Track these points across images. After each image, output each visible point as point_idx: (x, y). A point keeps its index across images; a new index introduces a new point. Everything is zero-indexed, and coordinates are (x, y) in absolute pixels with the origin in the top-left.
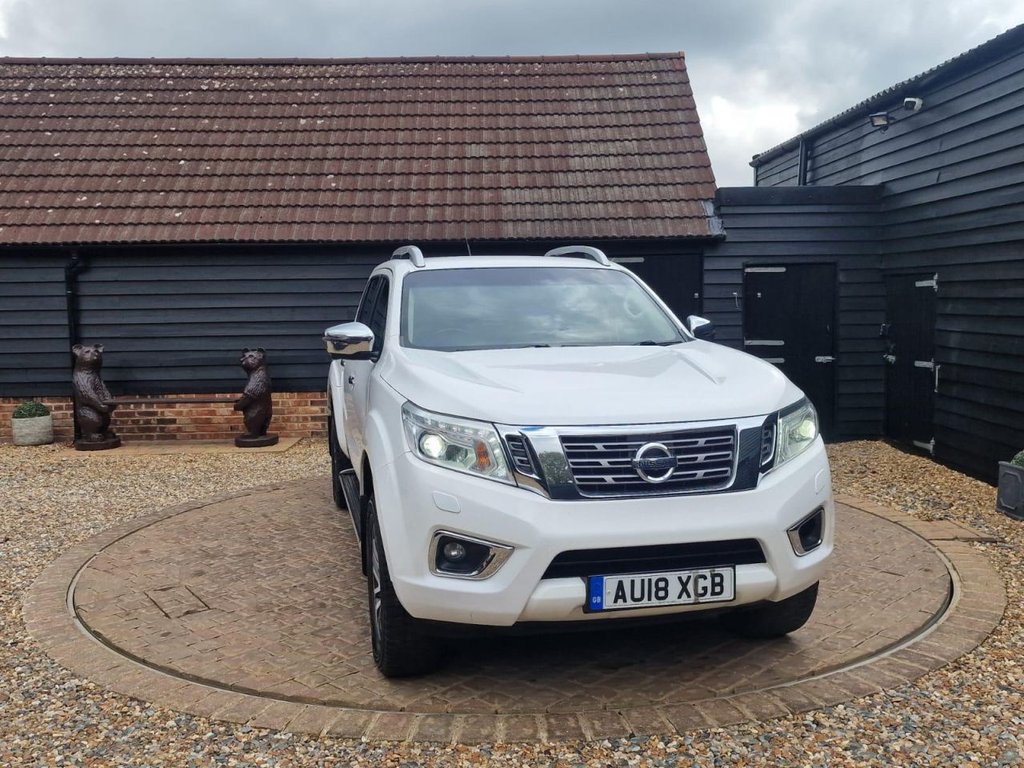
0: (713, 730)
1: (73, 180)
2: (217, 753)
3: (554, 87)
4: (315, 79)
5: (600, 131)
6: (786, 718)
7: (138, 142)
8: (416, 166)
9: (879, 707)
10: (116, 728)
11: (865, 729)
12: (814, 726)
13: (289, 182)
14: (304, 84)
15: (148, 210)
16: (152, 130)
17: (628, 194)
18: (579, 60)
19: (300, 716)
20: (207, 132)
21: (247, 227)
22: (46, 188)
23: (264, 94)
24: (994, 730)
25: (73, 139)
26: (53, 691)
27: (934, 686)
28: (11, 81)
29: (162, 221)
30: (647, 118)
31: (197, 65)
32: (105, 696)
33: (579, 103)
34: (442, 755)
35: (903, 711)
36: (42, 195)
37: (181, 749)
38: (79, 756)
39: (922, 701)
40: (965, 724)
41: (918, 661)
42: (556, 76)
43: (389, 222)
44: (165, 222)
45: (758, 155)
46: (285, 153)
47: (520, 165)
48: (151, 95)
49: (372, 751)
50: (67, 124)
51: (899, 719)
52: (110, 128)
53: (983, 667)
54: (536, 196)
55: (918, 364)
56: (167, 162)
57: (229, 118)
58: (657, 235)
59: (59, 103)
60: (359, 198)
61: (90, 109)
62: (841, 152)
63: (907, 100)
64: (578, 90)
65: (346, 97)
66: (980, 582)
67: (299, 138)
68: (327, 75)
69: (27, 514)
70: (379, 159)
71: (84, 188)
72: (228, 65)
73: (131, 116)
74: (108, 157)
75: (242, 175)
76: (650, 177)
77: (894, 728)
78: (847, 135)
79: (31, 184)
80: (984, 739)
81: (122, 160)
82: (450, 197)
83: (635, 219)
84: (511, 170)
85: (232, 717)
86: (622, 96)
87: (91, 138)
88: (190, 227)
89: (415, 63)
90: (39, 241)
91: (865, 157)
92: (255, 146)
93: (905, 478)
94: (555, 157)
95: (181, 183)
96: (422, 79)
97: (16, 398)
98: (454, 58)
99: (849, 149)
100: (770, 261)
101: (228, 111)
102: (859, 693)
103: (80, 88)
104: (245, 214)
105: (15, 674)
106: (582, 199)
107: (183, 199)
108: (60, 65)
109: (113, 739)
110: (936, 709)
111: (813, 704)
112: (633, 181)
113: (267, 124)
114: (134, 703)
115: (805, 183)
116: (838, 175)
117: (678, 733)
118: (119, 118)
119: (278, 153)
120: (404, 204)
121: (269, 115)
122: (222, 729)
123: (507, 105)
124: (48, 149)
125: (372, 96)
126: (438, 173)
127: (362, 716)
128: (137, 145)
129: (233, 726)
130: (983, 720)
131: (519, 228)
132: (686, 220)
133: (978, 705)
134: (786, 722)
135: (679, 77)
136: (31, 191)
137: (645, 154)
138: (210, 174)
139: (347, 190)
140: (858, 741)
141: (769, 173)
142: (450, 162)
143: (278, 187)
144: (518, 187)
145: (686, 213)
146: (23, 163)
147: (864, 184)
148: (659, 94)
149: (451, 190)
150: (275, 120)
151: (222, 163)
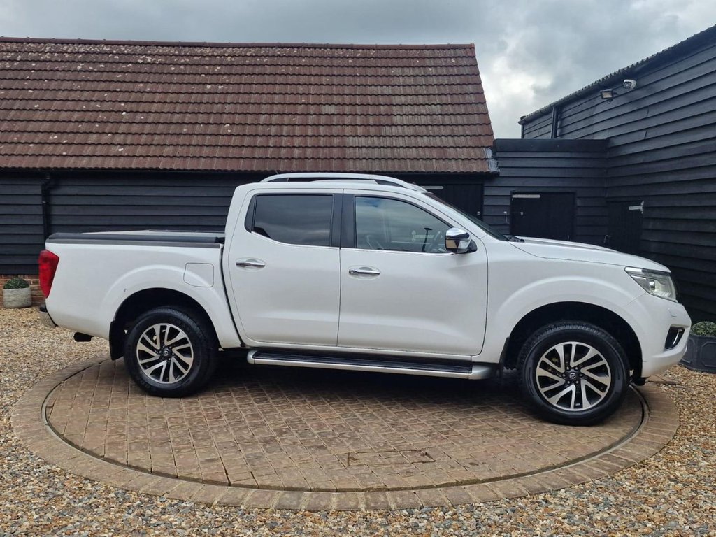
0: (477, 504)
1: (48, 124)
2: (142, 515)
3: (384, 66)
4: (218, 57)
5: (414, 97)
6: (525, 497)
7: (94, 99)
8: (286, 120)
9: (588, 491)
10: (75, 498)
11: (577, 505)
12: (544, 503)
13: (199, 129)
14: (210, 60)
15: (99, 147)
16: (103, 91)
17: (433, 142)
18: (401, 48)
19: (199, 491)
20: (142, 92)
21: (168, 159)
22: (29, 129)
23: (182, 67)
24: (664, 507)
25: (48, 95)
26: (32, 473)
27: (626, 478)
28: (5, 53)
29: (109, 154)
30: (447, 90)
31: (135, 45)
32: (68, 477)
33: (401, 78)
34: (294, 518)
35: (604, 494)
36: (26, 134)
37: (119, 512)
38: (49, 515)
39: (617, 488)
40: (645, 503)
41: (616, 462)
42: (385, 58)
43: (267, 158)
44: (112, 155)
45: (524, 117)
46: (196, 108)
47: (359, 120)
48: (103, 66)
49: (247, 515)
50: (45, 84)
51: (601, 499)
52: (74, 88)
53: (660, 466)
54: (369, 142)
56: (114, 113)
57: (157, 83)
58: (452, 171)
59: (38, 70)
60: (246, 141)
61: (60, 75)
62: (581, 116)
63: (625, 81)
64: (400, 69)
65: (239, 70)
66: (662, 411)
67: (206, 98)
69: (13, 355)
70: (260, 114)
71: (55, 130)
72: (157, 46)
73: (89, 80)
74: (72, 109)
75: (165, 123)
76: (448, 131)
77: (597, 504)
78: (585, 105)
79: (18, 126)
80: (656, 513)
81: (82, 111)
82: (310, 142)
83: (437, 159)
84: (353, 124)
85: (153, 492)
86: (431, 74)
87: (61, 95)
88: (129, 159)
89: (288, 47)
90: (23, 166)
91: (596, 120)
92: (175, 103)
94: (383, 115)
95: (123, 128)
96: (292, 59)
97: (6, 275)
98: (315, 45)
99: (586, 114)
100: (528, 190)
101: (157, 78)
102: (575, 482)
103: (53, 60)
104: (168, 151)
105: (6, 461)
106: (401, 145)
107: (125, 140)
108: (40, 43)
109: (73, 505)
110: (626, 493)
111: (543, 488)
112: (436, 134)
113: (184, 88)
114: (86, 482)
115: (556, 137)
116: (578, 132)
117: (453, 506)
118: (80, 81)
119: (191, 108)
120: (278, 146)
121: (185, 82)
122: (147, 499)
123: (351, 78)
124: (30, 102)
125: (257, 70)
126: (302, 125)
127: (242, 492)
128: (93, 101)
129: (154, 497)
130: (656, 501)
131: (358, 164)
132: (473, 161)
133: (654, 491)
134: (525, 500)
135: (471, 61)
136: (18, 131)
137: (446, 114)
138: (143, 122)
139: (239, 135)
140: (572, 513)
141: (532, 129)
142: (310, 117)
143: (190, 132)
144: (357, 136)
145: (473, 155)
146: (13, 111)
147: (595, 139)
148: (456, 73)
149: (311, 136)
150: (190, 85)
151: (152, 115)
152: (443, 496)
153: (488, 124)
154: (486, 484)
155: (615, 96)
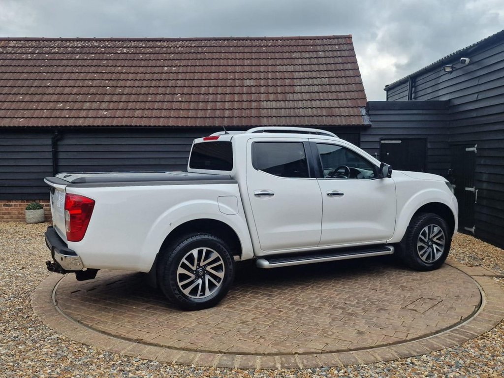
0: (361, 365)
1: (56, 96)
2: (123, 371)
3: (287, 52)
4: (172, 48)
5: (310, 73)
6: (397, 360)
7: (87, 78)
8: (220, 90)
9: (443, 356)
10: (76, 358)
11: (436, 366)
12: (411, 364)
13: (159, 98)
14: (167, 50)
15: (91, 111)
16: (94, 72)
17: (323, 104)
18: (300, 39)
19: (162, 354)
20: (120, 73)
21: (139, 119)
22: (44, 100)
23: (147, 55)
25: (57, 76)
26: (46, 340)
27: (471, 347)
28: (27, 49)
29: (98, 116)
30: (333, 67)
31: (115, 41)
32: (71, 343)
33: (300, 60)
34: (230, 374)
35: (456, 359)
36: (41, 103)
37: (106, 368)
38: (58, 370)
39: (464, 354)
40: (486, 365)
41: (464, 335)
42: (289, 46)
43: (207, 117)
44: (100, 116)
45: (388, 85)
46: (157, 83)
47: (271, 90)
48: (94, 56)
49: (196, 371)
50: (54, 69)
51: (453, 362)
52: (74, 71)
53: (496, 338)
54: (278, 105)
55: (467, 189)
56: (101, 88)
57: (130, 67)
58: (338, 125)
59: (49, 60)
60: (192, 105)
61: (64, 62)
62: (429, 85)
63: (462, 59)
64: (299, 53)
65: (187, 56)
66: (496, 297)
67: (164, 76)
68: (178, 46)
69: (33, 256)
70: (202, 86)
71: (61, 100)
72: (130, 41)
73: (84, 66)
74: (73, 85)
75: (136, 94)
76: (334, 96)
77: (451, 366)
78: (432, 76)
79: (37, 98)
80: (495, 373)
81: (79, 86)
82: (236, 105)
83: (326, 116)
84: (266, 92)
85: (130, 354)
86: (321, 56)
87: (65, 76)
88: (111, 119)
89: (220, 40)
90: (40, 125)
91: (441, 86)
92: (143, 80)
93: (460, 245)
94: (288, 86)
95: (107, 98)
96: (223, 48)
97: (27, 200)
98: (239, 38)
99: (433, 83)
100: (393, 137)
101: (130, 63)
102: (433, 350)
103: (60, 52)
104: (138, 113)
105: (28, 331)
106: (301, 107)
107: (108, 106)
108: (51, 41)
109: (74, 363)
110: (471, 358)
111: (410, 353)
112: (326, 98)
113: (149, 70)
114: (84, 346)
115: (411, 99)
116: (428, 95)
117: (344, 366)
118: (78, 66)
119: (154, 83)
120: (214, 108)
121: (149, 65)
122: (126, 359)
123: (265, 61)
124: (44, 81)
125: (199, 56)
126: (231, 93)
127: (192, 355)
128: (87, 79)
129: (131, 358)
130: (494, 364)
131: (270, 121)
132: (352, 117)
133: (493, 356)
134: (398, 363)
135: (349, 47)
136: (36, 101)
137: (332, 84)
138: (121, 93)
139: (187, 101)
140: (432, 372)
141: (393, 94)
142: (237, 88)
143: (153, 100)
144: (269, 101)
145: (352, 113)
146: (33, 88)
147: (440, 100)
148: (339, 55)
149: (237, 102)
150: (153, 68)
151: (127, 88)
152: (337, 359)
153: (363, 91)
154: (368, 350)
155: (454, 69)
